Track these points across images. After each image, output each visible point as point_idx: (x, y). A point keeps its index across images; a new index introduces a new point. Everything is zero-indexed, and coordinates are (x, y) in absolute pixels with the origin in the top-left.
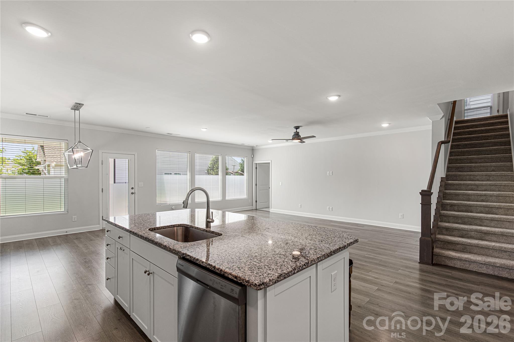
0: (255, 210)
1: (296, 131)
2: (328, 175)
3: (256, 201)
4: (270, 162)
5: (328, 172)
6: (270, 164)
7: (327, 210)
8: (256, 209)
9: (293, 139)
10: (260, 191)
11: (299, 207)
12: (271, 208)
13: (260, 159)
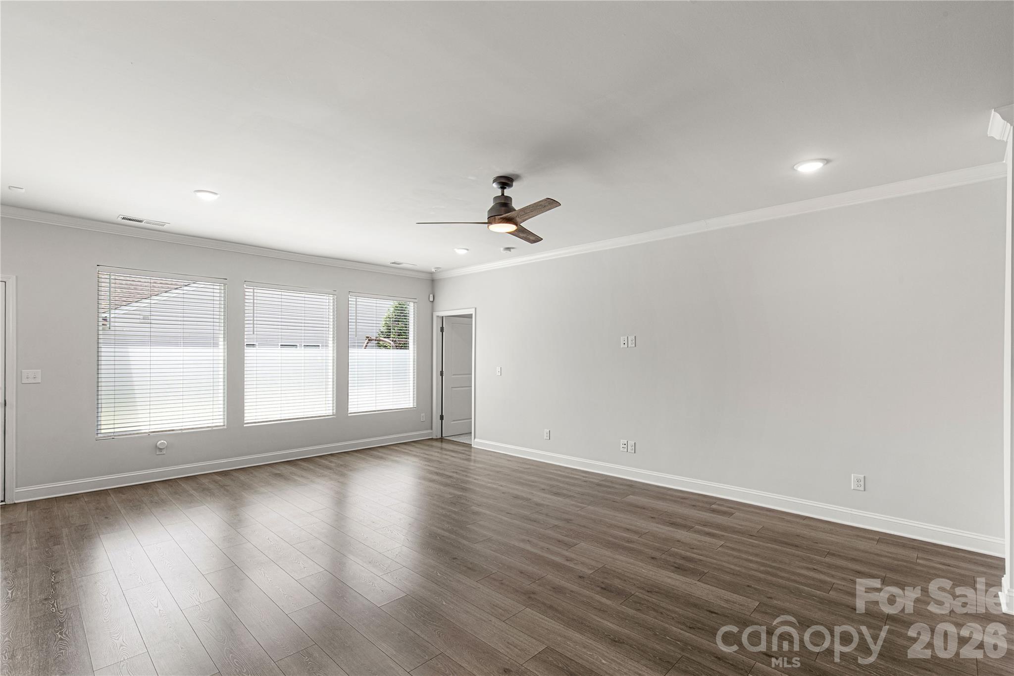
0: (436, 440)
1: (503, 194)
2: (622, 346)
3: (442, 417)
4: (472, 311)
5: (623, 339)
6: (472, 318)
7: (622, 449)
8: (442, 439)
9: (492, 219)
10: (454, 389)
11: (546, 436)
12: (475, 438)
13: (448, 307)
